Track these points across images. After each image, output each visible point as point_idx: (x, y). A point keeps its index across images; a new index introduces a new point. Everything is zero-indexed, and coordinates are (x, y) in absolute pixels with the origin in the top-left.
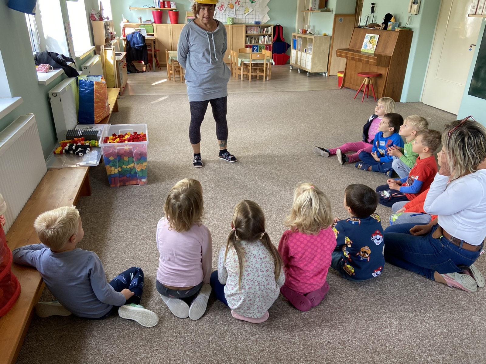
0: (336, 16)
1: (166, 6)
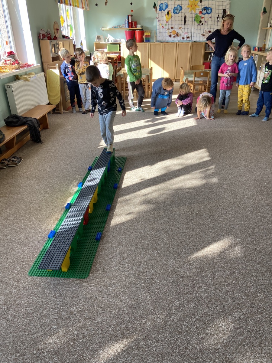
1: (134, 26)
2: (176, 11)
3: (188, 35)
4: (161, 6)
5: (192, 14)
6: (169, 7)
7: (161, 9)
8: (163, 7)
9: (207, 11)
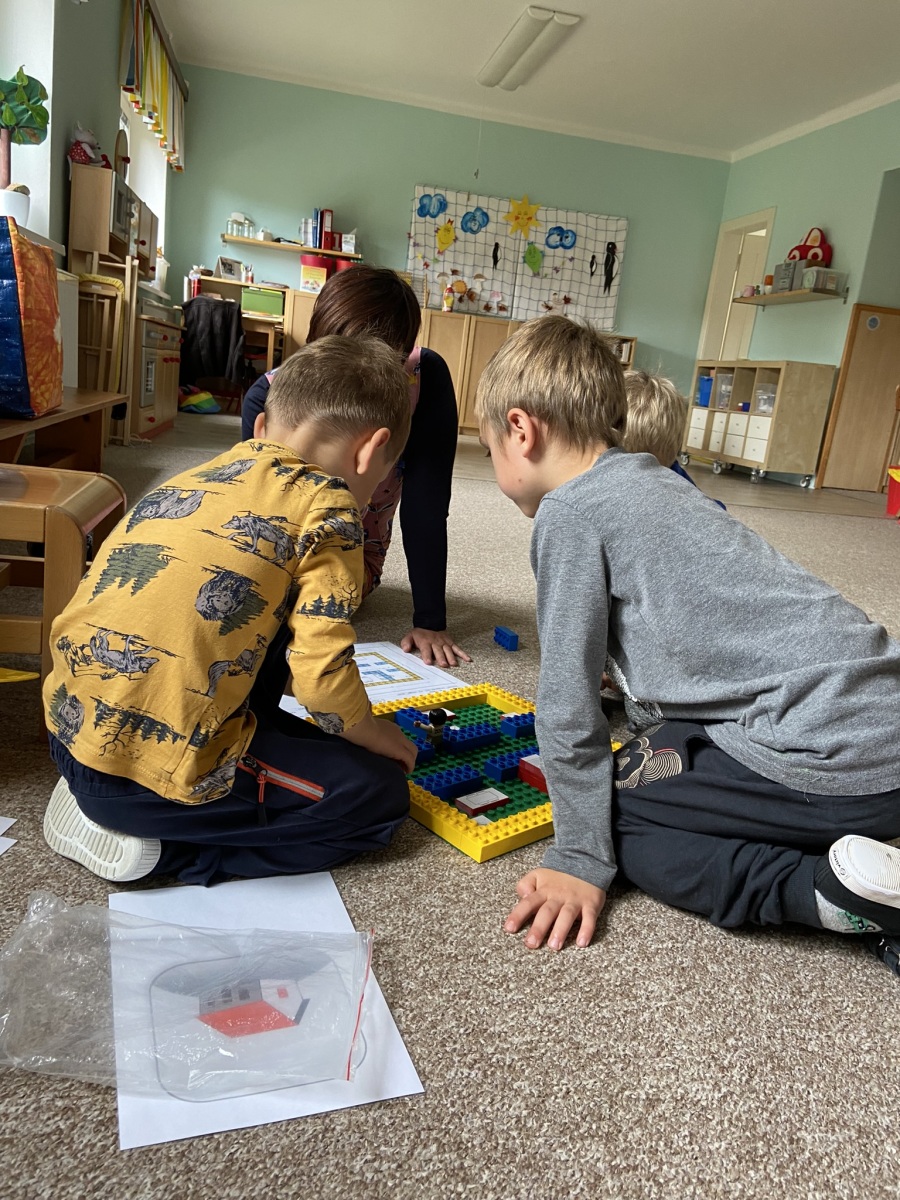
0: (859, 308)
1: (337, 247)
2: (469, 224)
3: (503, 299)
4: (426, 201)
5: (517, 241)
6: (450, 210)
7: (425, 212)
8: (430, 205)
9: (561, 240)
